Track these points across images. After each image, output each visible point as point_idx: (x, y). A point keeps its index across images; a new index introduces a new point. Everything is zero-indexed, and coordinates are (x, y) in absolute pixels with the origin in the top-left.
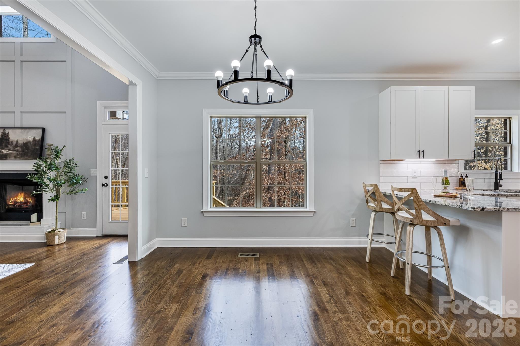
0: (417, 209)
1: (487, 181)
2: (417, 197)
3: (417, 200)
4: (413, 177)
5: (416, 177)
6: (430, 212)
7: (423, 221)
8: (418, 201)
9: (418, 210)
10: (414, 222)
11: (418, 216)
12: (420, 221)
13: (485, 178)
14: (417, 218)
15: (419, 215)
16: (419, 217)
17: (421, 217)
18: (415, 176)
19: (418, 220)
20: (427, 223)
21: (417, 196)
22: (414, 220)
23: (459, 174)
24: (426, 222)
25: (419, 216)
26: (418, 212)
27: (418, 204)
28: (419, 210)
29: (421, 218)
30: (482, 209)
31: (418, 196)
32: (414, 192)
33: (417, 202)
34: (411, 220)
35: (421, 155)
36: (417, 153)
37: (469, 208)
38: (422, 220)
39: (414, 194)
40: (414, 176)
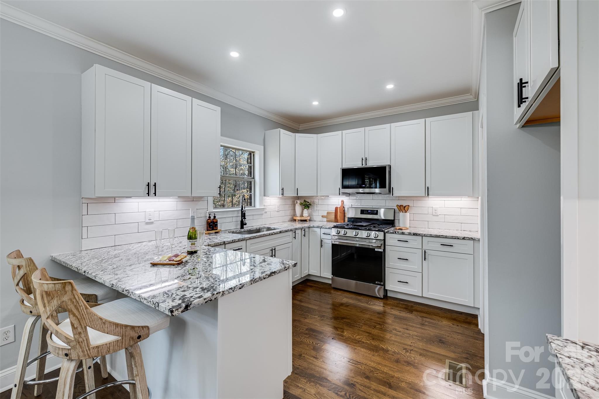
0: (76, 327)
1: (234, 219)
2: (74, 301)
3: (75, 306)
4: (147, 223)
5: (152, 223)
6: (106, 325)
7: (90, 351)
8: (78, 309)
9: (78, 329)
10: (72, 356)
11: (79, 343)
12: (83, 351)
13: (233, 217)
14: (78, 346)
15: (81, 340)
16: (81, 344)
17: (85, 342)
18: (151, 221)
19: (80, 350)
20: (98, 351)
21: (75, 297)
22: (72, 351)
23: (207, 213)
24: (96, 350)
25: (82, 342)
26: (80, 333)
27: (77, 315)
28: (82, 327)
29: (85, 345)
30: (185, 309)
31: (77, 299)
32: (67, 289)
33: (75, 311)
34: (67, 352)
35: (152, 191)
36: (146, 188)
37: (166, 309)
38: (87, 349)
39: (68, 293)
40: (149, 221)
